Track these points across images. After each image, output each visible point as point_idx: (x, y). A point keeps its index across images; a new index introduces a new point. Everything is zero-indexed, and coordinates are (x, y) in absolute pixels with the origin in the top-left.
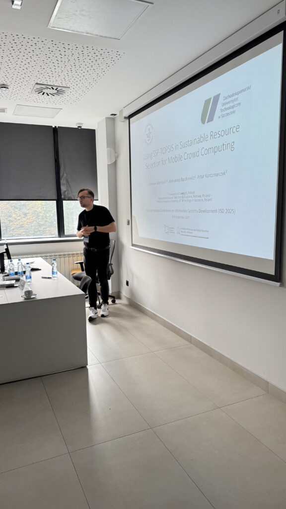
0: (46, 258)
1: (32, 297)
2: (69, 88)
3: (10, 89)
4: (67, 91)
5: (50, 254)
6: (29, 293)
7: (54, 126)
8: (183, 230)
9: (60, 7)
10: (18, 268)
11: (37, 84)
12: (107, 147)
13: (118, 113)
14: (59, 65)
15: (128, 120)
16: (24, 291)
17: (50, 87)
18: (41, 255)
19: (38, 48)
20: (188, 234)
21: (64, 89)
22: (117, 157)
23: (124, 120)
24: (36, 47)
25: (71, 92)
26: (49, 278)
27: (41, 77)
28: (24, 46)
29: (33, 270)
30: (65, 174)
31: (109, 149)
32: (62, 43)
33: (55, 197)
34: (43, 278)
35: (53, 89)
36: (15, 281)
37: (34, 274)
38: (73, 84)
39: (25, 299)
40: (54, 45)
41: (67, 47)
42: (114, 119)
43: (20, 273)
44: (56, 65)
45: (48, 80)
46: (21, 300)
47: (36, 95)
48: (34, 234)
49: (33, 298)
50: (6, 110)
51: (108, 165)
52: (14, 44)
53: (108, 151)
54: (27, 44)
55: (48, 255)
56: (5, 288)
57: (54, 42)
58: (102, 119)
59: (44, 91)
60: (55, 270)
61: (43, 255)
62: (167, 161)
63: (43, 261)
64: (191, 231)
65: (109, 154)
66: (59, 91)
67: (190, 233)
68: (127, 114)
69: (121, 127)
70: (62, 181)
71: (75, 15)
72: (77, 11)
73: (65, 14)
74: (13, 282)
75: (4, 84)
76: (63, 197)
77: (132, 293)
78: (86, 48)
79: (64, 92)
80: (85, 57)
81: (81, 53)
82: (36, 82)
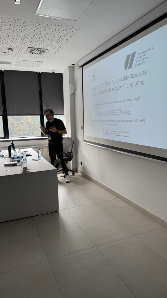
0: (34, 149)
1: (27, 171)
2: (47, 49)
3: (13, 50)
4: (47, 52)
5: (37, 146)
6: (25, 169)
7: (38, 72)
8: (114, 132)
10: (19, 154)
12: (69, 84)
13: (76, 64)
14: (42, 36)
15: (81, 68)
16: (22, 167)
17: (36, 49)
18: (31, 147)
20: (117, 134)
21: (44, 50)
22: (75, 90)
23: (79, 68)
24: (28, 26)
26: (36, 160)
27: (31, 44)
28: (22, 25)
29: (27, 155)
30: (45, 100)
32: (43, 23)
33: (40, 114)
34: (33, 160)
35: (38, 50)
36: (17, 162)
37: (28, 158)
38: (50, 47)
39: (23, 172)
40: (39, 25)
41: (46, 26)
42: (73, 68)
43: (20, 157)
44: (40, 36)
45: (35, 45)
46: (21, 172)
47: (28, 54)
48: (27, 135)
50: (10, 63)
51: (70, 94)
52: (16, 25)
53: (70, 86)
54: (24, 25)
56: (11, 166)
57: (39, 23)
58: (67, 67)
59: (33, 51)
60: (40, 156)
61: (33, 147)
62: (105, 92)
64: (119, 133)
65: (71, 88)
66: (41, 51)
67: (118, 134)
68: (81, 64)
69: (78, 72)
70: (44, 104)
71: (51, 7)
72: (52, 5)
73: (46, 7)
75: (10, 48)
77: (84, 169)
78: (57, 26)
79: (44, 52)
80: (57, 31)
81: (54, 29)
82: (28, 46)
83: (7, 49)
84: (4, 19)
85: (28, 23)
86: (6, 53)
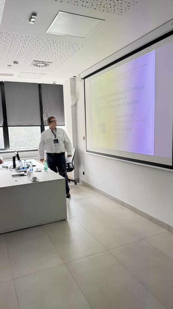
2: (52, 63)
3: (19, 64)
4: (51, 65)
6: (35, 178)
7: (39, 83)
9: (55, 23)
10: (25, 165)
11: (35, 61)
12: (71, 95)
13: (77, 76)
14: (49, 51)
15: (84, 80)
17: (42, 63)
19: (38, 43)
21: (49, 63)
22: (77, 101)
23: (81, 80)
24: (38, 42)
25: (53, 65)
27: (37, 57)
28: (31, 42)
30: (46, 111)
31: (72, 96)
32: (52, 40)
33: (40, 124)
35: (43, 63)
38: (55, 61)
39: (33, 182)
40: (48, 41)
41: (55, 42)
42: (74, 79)
43: (25, 168)
44: (47, 51)
45: (41, 58)
47: (33, 67)
49: (37, 181)
50: (13, 75)
51: (71, 105)
52: (26, 41)
54: (33, 41)
55: (37, 157)
56: (19, 176)
57: (48, 40)
58: (69, 79)
59: (38, 64)
63: (35, 161)
65: (72, 99)
66: (46, 65)
68: (83, 77)
69: (79, 84)
70: (44, 115)
71: (62, 26)
72: (63, 24)
73: (57, 26)
74: (23, 173)
75: (16, 61)
76: (44, 124)
78: (65, 42)
79: (49, 65)
80: (64, 47)
81: (62, 45)
82: (34, 60)
83: (13, 63)
84: (15, 36)
85: (38, 39)
86: (11, 66)
